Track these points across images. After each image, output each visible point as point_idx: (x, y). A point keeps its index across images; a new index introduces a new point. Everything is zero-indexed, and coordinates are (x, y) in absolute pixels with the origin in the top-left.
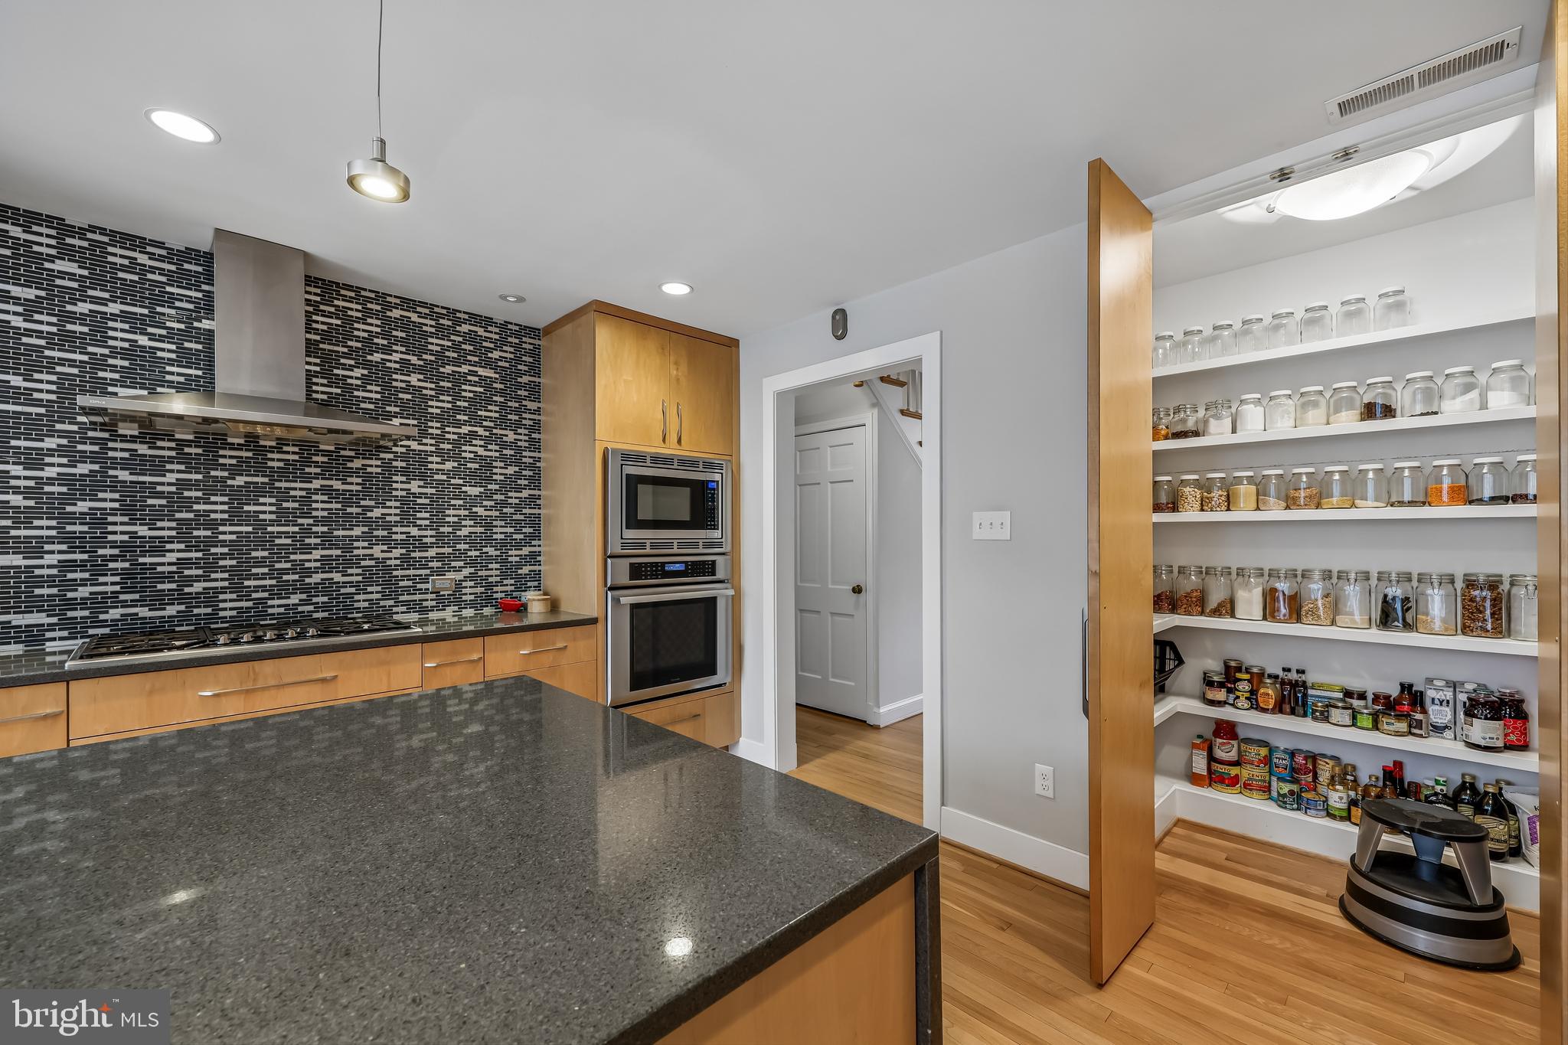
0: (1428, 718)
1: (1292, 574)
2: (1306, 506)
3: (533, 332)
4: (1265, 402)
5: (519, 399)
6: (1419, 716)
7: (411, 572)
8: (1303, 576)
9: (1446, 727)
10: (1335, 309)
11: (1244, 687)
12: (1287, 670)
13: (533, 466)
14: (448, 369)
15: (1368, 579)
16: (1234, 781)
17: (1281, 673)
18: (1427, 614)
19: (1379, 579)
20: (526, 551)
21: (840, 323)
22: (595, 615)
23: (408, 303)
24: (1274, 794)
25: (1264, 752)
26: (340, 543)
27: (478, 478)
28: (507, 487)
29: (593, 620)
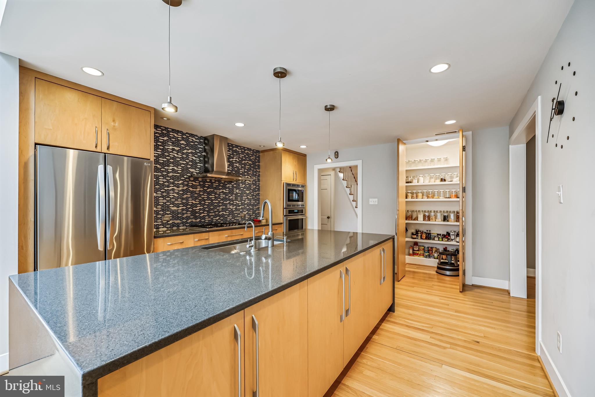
0: (451, 238)
1: (428, 212)
2: (431, 198)
3: (258, 151)
4: (424, 177)
5: (256, 169)
6: (449, 238)
7: (237, 212)
8: (430, 212)
9: (454, 239)
10: (436, 159)
11: (419, 235)
12: (427, 231)
13: (258, 186)
14: (243, 162)
15: (441, 212)
16: (417, 254)
17: (426, 232)
18: (450, 218)
19: (443, 212)
20: (257, 207)
21: (337, 155)
22: (282, 222)
23: (237, 146)
24: (425, 256)
25: (423, 247)
26: (226, 205)
27: (249, 189)
28: (254, 191)
29: (281, 223)
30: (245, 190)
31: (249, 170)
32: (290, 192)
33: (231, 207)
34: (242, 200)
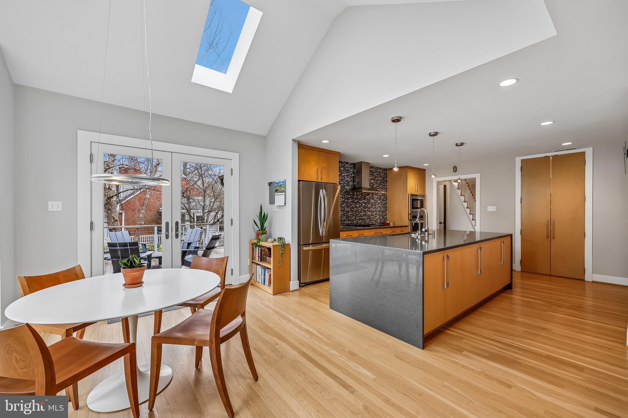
3: (386, 169)
5: (384, 183)
7: (373, 217)
13: (386, 197)
14: (376, 179)
20: (385, 213)
21: (455, 169)
26: (365, 211)
27: (380, 199)
28: (383, 200)
29: (407, 226)
30: (377, 200)
31: (380, 184)
32: (414, 201)
33: (368, 213)
34: (375, 208)
